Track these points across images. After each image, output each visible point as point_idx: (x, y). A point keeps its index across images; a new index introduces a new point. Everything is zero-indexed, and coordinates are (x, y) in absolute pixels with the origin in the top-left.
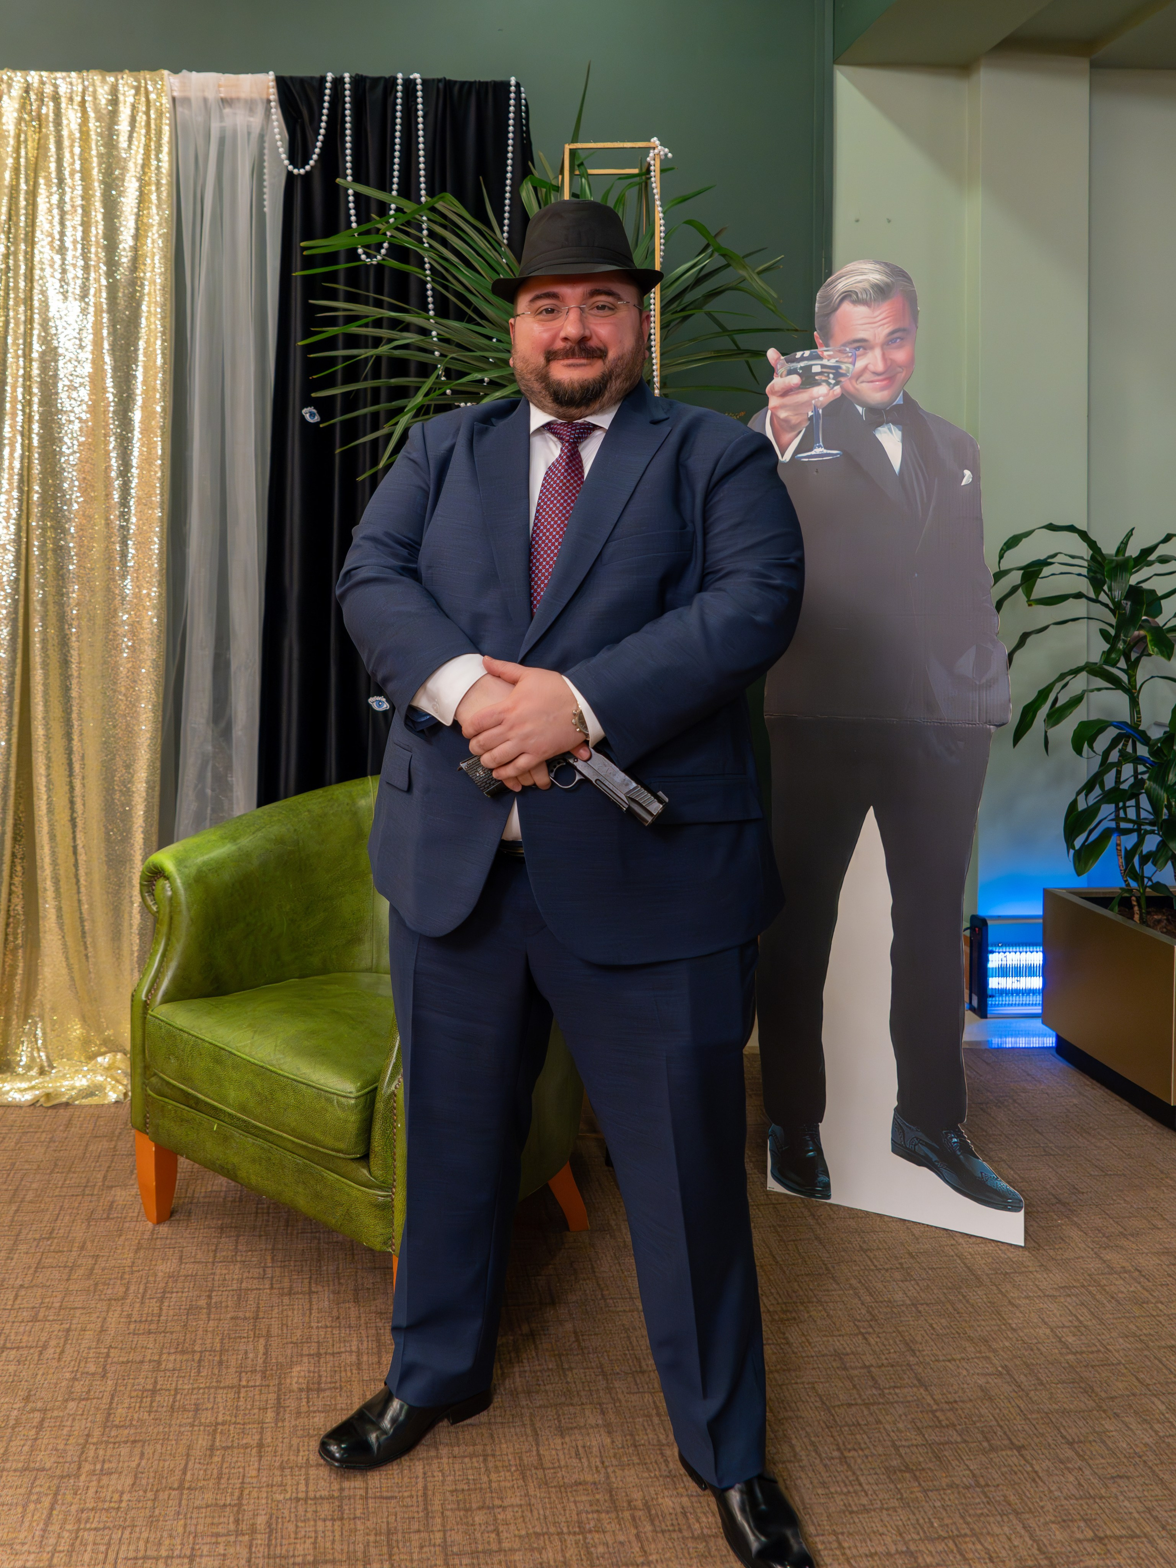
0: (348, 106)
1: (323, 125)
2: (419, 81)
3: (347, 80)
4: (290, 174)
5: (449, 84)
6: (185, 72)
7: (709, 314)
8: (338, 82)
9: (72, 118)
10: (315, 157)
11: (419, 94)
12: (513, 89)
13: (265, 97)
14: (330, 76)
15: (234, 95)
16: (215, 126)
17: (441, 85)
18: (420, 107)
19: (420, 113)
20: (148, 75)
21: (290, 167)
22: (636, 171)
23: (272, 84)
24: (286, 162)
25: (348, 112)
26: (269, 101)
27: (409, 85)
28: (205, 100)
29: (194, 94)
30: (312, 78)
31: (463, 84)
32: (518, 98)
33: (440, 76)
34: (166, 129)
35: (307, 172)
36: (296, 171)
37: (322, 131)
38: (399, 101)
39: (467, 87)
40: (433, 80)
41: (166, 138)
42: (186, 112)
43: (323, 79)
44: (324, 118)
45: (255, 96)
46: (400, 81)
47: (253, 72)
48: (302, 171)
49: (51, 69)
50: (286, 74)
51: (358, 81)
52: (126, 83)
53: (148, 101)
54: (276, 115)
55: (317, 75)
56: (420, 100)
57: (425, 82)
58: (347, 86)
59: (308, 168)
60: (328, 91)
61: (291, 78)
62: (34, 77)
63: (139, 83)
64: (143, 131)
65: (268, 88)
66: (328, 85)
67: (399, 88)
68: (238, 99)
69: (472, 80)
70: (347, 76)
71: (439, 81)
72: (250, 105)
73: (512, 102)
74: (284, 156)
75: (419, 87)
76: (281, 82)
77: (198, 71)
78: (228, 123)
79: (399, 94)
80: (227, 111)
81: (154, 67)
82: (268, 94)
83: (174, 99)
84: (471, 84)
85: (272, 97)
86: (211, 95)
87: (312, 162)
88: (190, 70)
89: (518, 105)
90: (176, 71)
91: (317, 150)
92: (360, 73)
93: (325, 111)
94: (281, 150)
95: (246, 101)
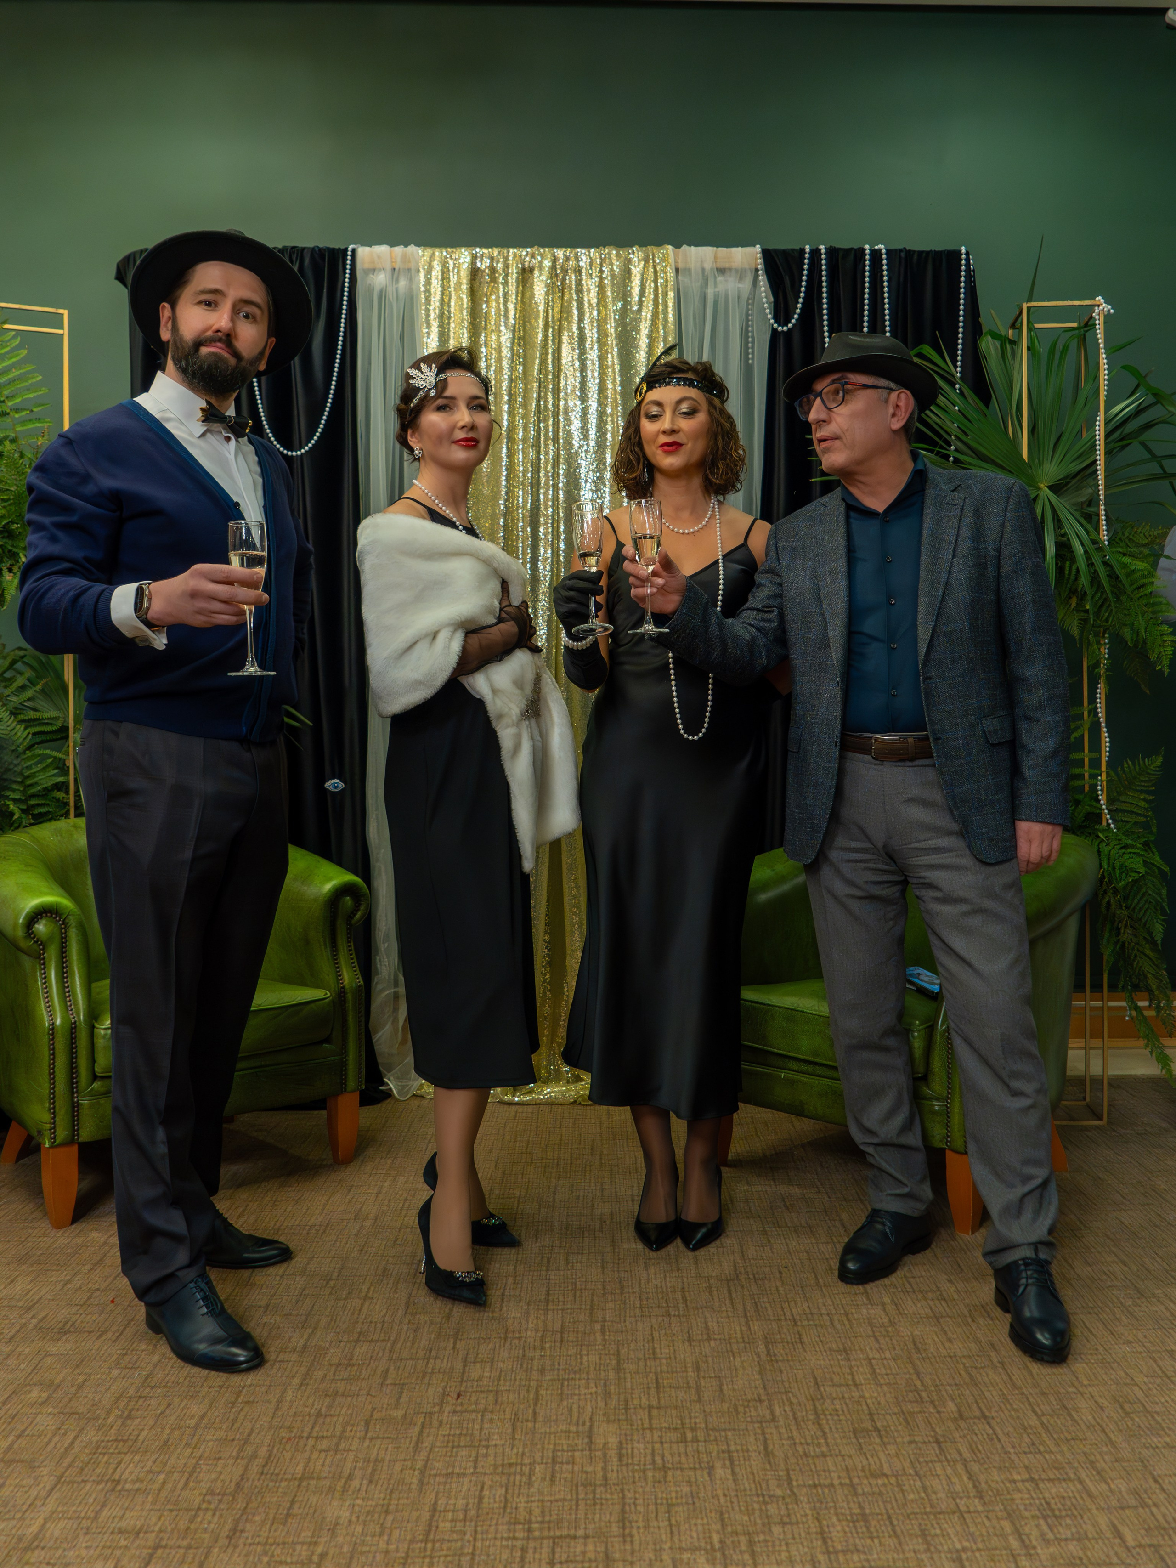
0: (824, 273)
1: (803, 289)
2: (884, 251)
3: (823, 251)
4: (774, 331)
5: (909, 253)
6: (685, 247)
7: (1143, 444)
8: (815, 252)
9: (591, 285)
10: (796, 316)
11: (885, 262)
12: (964, 256)
13: (754, 267)
14: (808, 248)
15: (727, 265)
16: (710, 292)
17: (903, 254)
18: (885, 273)
19: (885, 278)
20: (654, 249)
21: (775, 326)
22: (1075, 325)
23: (759, 255)
24: (772, 321)
25: (824, 278)
26: (757, 270)
27: (876, 254)
28: (703, 270)
29: (693, 265)
30: (793, 250)
31: (920, 253)
32: (968, 265)
33: (901, 247)
34: (671, 294)
35: (789, 329)
36: (780, 329)
37: (802, 295)
38: (867, 268)
39: (924, 256)
40: (896, 250)
41: (670, 304)
42: (687, 280)
43: (802, 251)
44: (804, 283)
45: (746, 266)
46: (868, 252)
47: (743, 245)
48: (785, 328)
49: (574, 245)
50: (771, 246)
51: (831, 251)
52: (636, 255)
53: (655, 272)
54: (763, 280)
55: (797, 247)
56: (885, 267)
57: (888, 252)
58: (823, 256)
59: (790, 325)
60: (806, 261)
61: (775, 251)
62: (560, 253)
63: (648, 256)
64: (652, 297)
65: (756, 259)
66: (807, 255)
67: (867, 257)
68: (730, 269)
69: (928, 249)
70: (822, 247)
71: (901, 250)
72: (741, 274)
73: (963, 268)
74: (769, 316)
75: (884, 256)
76: (767, 254)
77: (697, 245)
78: (721, 288)
79: (867, 263)
80: (720, 279)
81: (659, 243)
82: (757, 264)
83: (677, 270)
84: (928, 253)
85: (759, 267)
86: (708, 266)
87: (793, 321)
88: (690, 245)
89: (968, 270)
90: (677, 246)
91: (798, 311)
92: (834, 245)
93: (804, 278)
94: (768, 311)
95: (737, 271)
